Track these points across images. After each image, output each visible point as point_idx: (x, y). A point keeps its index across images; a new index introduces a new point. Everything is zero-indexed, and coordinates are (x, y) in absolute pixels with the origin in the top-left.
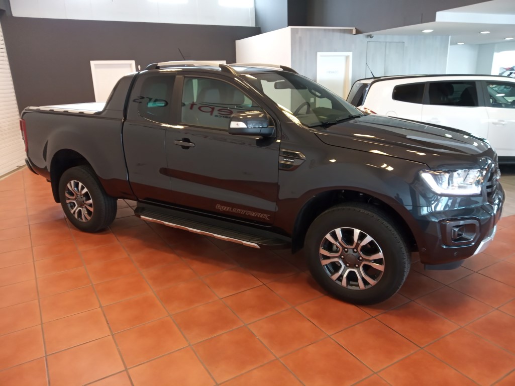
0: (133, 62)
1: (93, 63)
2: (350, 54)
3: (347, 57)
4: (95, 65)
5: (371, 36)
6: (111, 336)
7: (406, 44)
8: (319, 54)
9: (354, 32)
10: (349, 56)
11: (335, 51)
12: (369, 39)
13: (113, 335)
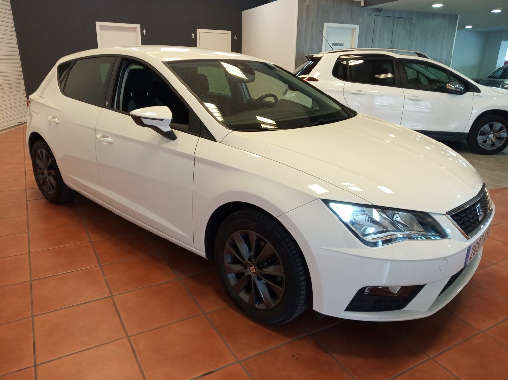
0: (138, 26)
1: (98, 24)
2: (357, 27)
3: (354, 30)
4: (100, 26)
5: (378, 10)
6: (98, 268)
7: (414, 21)
8: (326, 25)
9: (362, 4)
10: (356, 29)
11: (343, 23)
12: (378, 13)
13: (101, 266)
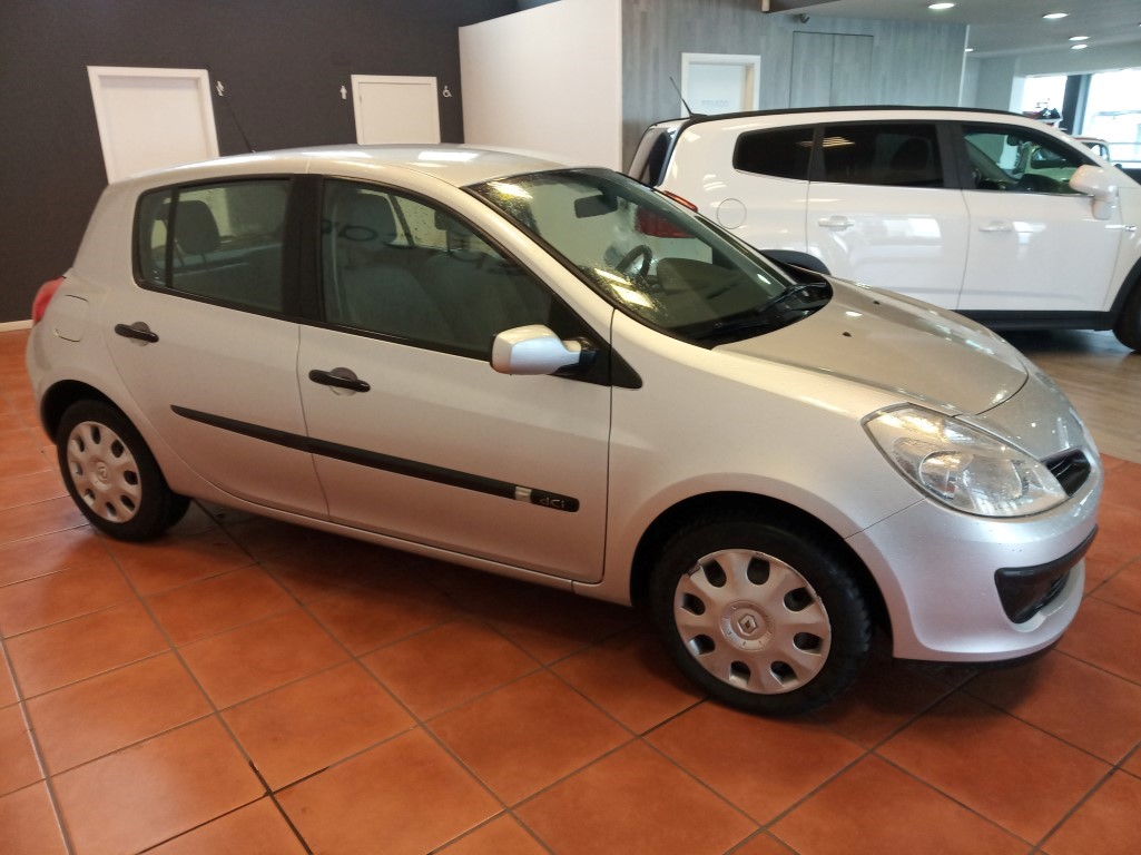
0: (203, 75)
1: (95, 72)
2: (756, 59)
3: (748, 68)
4: (102, 77)
5: (802, 18)
7: (877, 42)
8: (687, 57)
9: (766, 5)
10: (753, 65)
11: (724, 52)
12: (800, 26)
